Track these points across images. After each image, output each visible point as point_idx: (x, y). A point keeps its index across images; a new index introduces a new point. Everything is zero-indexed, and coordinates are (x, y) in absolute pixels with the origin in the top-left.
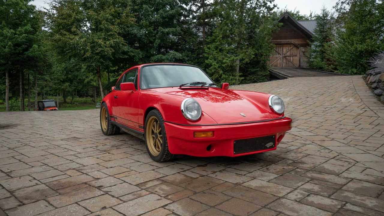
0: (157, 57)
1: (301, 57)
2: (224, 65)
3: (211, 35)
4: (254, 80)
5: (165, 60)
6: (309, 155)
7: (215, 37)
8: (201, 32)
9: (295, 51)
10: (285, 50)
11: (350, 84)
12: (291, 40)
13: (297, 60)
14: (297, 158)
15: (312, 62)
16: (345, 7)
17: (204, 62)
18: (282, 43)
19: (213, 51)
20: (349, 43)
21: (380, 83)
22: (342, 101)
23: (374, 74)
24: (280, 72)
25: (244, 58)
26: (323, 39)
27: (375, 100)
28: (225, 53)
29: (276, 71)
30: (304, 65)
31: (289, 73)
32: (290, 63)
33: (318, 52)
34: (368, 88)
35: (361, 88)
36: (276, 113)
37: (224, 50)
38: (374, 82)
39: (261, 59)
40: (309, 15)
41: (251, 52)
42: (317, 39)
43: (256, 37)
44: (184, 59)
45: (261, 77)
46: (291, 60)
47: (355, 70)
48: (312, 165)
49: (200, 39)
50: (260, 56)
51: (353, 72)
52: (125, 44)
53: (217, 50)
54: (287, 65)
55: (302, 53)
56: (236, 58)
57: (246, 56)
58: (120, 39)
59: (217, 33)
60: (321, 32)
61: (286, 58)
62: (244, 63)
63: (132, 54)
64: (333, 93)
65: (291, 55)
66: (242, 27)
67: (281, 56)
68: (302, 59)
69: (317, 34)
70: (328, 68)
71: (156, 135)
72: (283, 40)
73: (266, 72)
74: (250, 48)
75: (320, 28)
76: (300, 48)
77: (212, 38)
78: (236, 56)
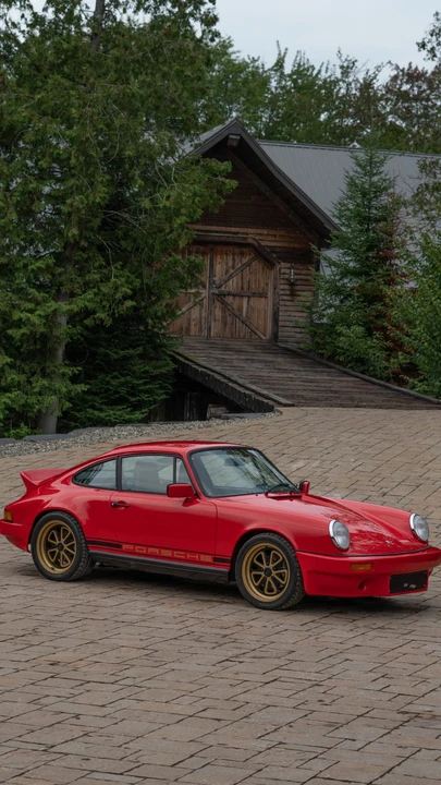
1: (281, 303)
2: (15, 333)
4: (117, 392)
9: (258, 276)
10: (218, 268)
12: (245, 230)
13: (265, 312)
18: (210, 238)
24: (224, 372)
25: (91, 306)
26: (369, 248)
29: (204, 363)
30: (293, 336)
31: (261, 380)
32: (239, 324)
33: (351, 295)
36: (421, 541)
37: (16, 270)
41: (120, 282)
43: (134, 223)
45: (145, 383)
46: (245, 309)
54: (228, 330)
55: (286, 287)
56: (64, 306)
57: (97, 299)
61: (223, 303)
62: (86, 328)
65: (242, 288)
66: (92, 185)
67: (205, 293)
68: (284, 308)
69: (349, 226)
70: (387, 364)
71: (268, 572)
72: (214, 228)
73: (164, 362)
74: (116, 268)
75: (358, 205)
76: (278, 267)
78: (59, 295)
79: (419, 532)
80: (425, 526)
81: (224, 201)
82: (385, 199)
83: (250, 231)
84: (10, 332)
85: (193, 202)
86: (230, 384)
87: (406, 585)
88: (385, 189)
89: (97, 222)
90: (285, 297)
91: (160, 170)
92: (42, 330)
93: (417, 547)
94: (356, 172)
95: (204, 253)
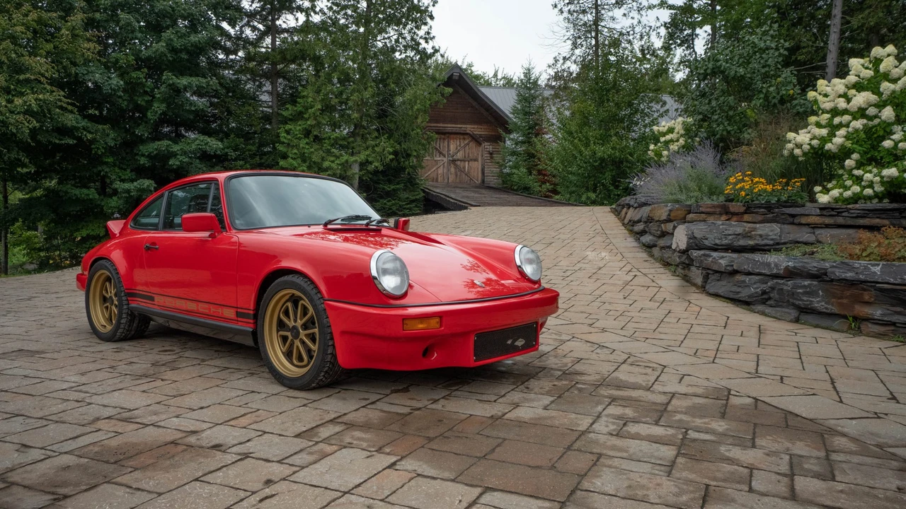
0: (156, 147)
1: (486, 164)
3: (294, 103)
4: (391, 209)
5: (177, 154)
6: (582, 359)
7: (303, 107)
8: (266, 91)
9: (473, 150)
10: (452, 147)
11: (594, 223)
12: (465, 126)
13: (478, 169)
14: (566, 366)
15: (510, 174)
16: (569, 68)
17: (278, 163)
18: (447, 131)
19: (300, 139)
20: (579, 140)
21: (651, 222)
22: (590, 257)
23: (635, 206)
24: (447, 194)
25: (370, 159)
26: (530, 128)
27: (644, 255)
28: (326, 146)
29: (438, 191)
30: (493, 180)
31: (467, 197)
32: (463, 175)
33: (520, 154)
34: (626, 231)
35: (615, 232)
36: (530, 280)
37: (324, 139)
38: (639, 221)
39: (407, 163)
40: (491, 75)
41: (386, 146)
42: (517, 129)
43: (395, 113)
44: (226, 154)
45: (407, 204)
46: (467, 168)
47: (593, 196)
48: (598, 377)
49: (266, 109)
50: (403, 157)
52: (70, 107)
53: (308, 138)
54: (458, 179)
55: (488, 155)
56: (353, 159)
57: (373, 155)
58: (54, 94)
59: (310, 99)
60: (526, 114)
61: (455, 165)
62: (368, 172)
63: (88, 135)
64: (569, 241)
65: (465, 157)
66: (366, 89)
67: (445, 160)
68: (488, 166)
69: (518, 118)
70: (540, 188)
71: (295, 332)
72: (449, 125)
73: (417, 193)
74: (384, 138)
75: (523, 106)
76: (483, 145)
77: (295, 109)
78: (352, 154)
79: (529, 270)
80: (537, 261)
81: (445, 101)
82: (538, 103)
83: (468, 126)
86: (448, 199)
87: (509, 342)
90: (488, 161)
93: (525, 290)
95: (444, 139)
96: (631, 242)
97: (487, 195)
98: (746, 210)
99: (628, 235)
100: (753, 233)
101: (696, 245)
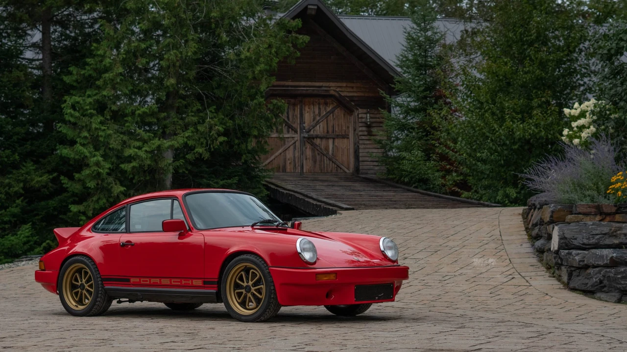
1: (361, 142)
2: (127, 167)
3: (81, 64)
7: (95, 70)
8: (34, 45)
9: (340, 120)
10: (308, 117)
11: (494, 228)
12: (327, 84)
13: (348, 150)
15: (398, 159)
18: (298, 92)
19: (91, 115)
20: (493, 114)
21: (542, 225)
22: (475, 264)
23: (538, 207)
24: (303, 192)
25: (190, 143)
26: (425, 90)
28: (129, 125)
29: (289, 187)
30: (372, 168)
31: (334, 196)
32: (326, 161)
33: (413, 128)
34: (527, 237)
36: (390, 260)
37: (126, 115)
38: (537, 224)
39: (243, 146)
41: (214, 124)
42: (408, 89)
43: (225, 74)
46: (331, 149)
49: (32, 71)
50: (238, 138)
51: (507, 196)
53: (103, 115)
54: (317, 166)
55: (364, 129)
56: (167, 143)
57: (195, 137)
60: (421, 67)
61: (313, 144)
62: (188, 161)
64: (457, 249)
65: (328, 132)
67: (297, 137)
68: (364, 146)
69: (409, 72)
70: (443, 181)
71: (248, 289)
72: (302, 83)
74: (211, 111)
75: (415, 55)
76: (356, 113)
77: (83, 72)
78: (164, 135)
79: (389, 254)
80: (395, 248)
81: (299, 54)
82: (438, 49)
83: (332, 84)
84: (122, 166)
85: (270, 53)
88: (437, 41)
89: (193, 74)
90: (364, 137)
91: (243, 28)
92: (149, 162)
94: (413, 28)
95: (294, 105)
96: (527, 248)
97: (365, 192)
98: (617, 210)
99: (526, 240)
100: (618, 232)
101: (567, 245)
